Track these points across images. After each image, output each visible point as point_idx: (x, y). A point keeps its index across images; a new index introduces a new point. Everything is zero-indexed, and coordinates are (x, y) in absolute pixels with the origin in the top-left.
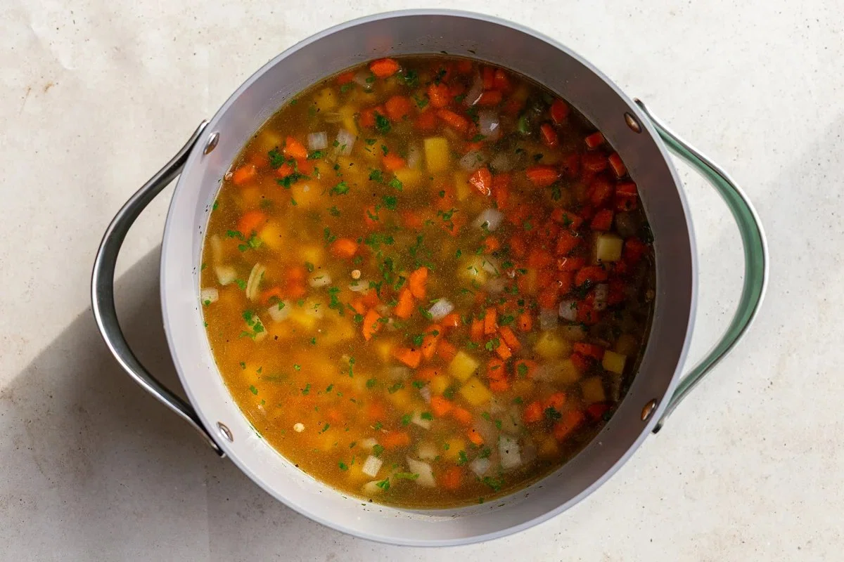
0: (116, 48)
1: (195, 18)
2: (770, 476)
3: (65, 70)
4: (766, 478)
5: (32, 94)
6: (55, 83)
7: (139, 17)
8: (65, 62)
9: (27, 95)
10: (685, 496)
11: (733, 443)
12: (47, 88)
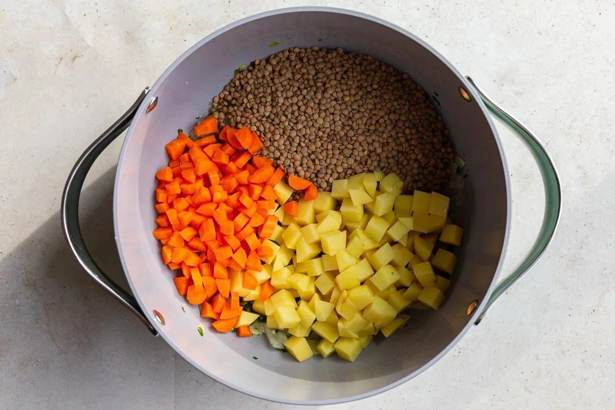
0: (128, 33)
1: (187, 14)
2: (588, 378)
3: (89, 46)
4: (585, 380)
5: (63, 62)
6: (80, 55)
7: (146, 10)
8: (89, 40)
9: (60, 63)
10: (525, 389)
11: (563, 352)
12: (74, 58)
